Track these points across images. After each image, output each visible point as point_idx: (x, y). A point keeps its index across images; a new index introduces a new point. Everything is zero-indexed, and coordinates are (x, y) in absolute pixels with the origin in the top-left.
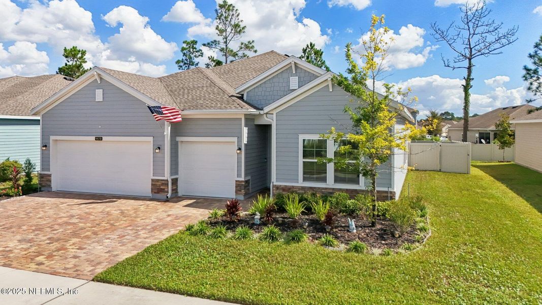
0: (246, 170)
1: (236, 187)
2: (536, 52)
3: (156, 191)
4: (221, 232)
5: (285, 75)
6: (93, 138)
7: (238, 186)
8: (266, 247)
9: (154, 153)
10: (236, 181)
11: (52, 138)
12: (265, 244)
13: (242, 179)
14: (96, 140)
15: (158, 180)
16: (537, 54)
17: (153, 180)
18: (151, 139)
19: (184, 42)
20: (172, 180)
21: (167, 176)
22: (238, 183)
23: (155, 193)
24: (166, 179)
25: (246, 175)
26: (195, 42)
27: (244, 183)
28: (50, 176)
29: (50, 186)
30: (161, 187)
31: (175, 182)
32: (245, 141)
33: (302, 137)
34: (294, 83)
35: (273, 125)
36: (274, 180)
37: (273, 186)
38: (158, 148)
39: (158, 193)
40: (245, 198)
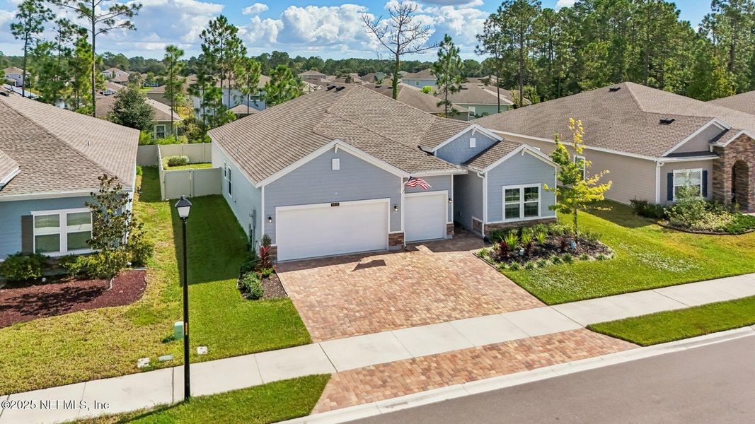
1: (447, 229)
3: (394, 244)
5: (466, 137)
6: (330, 205)
9: (391, 212)
10: (447, 225)
14: (332, 206)
15: (395, 235)
17: (390, 235)
18: (389, 200)
22: (449, 226)
23: (393, 246)
24: (401, 232)
27: (453, 226)
28: (276, 248)
29: (276, 258)
30: (399, 240)
33: (505, 188)
34: (473, 143)
35: (484, 180)
36: (486, 221)
37: (485, 225)
38: (395, 207)
39: (396, 245)
40: (453, 237)
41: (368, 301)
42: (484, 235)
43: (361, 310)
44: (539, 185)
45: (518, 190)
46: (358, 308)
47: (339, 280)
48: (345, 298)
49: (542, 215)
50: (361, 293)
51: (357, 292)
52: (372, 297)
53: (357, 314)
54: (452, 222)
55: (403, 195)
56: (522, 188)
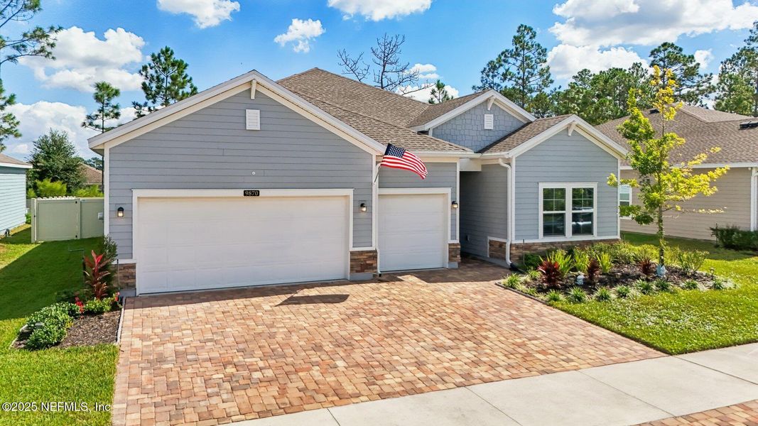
1: (450, 252)
3: (359, 269)
5: (478, 112)
6: (241, 192)
7: (452, 250)
9: (355, 213)
10: (450, 245)
11: (136, 193)
14: (245, 195)
15: (361, 253)
17: (352, 253)
18: (350, 191)
21: (375, 245)
22: (452, 247)
23: (357, 271)
24: (375, 249)
27: (459, 247)
28: (133, 266)
29: (132, 287)
30: (368, 262)
33: (543, 186)
34: (489, 122)
35: (509, 171)
36: (512, 238)
37: (511, 245)
38: (362, 205)
39: (362, 271)
40: (459, 264)
41: (289, 351)
42: (509, 262)
43: (270, 367)
44: (594, 186)
45: (563, 191)
46: (261, 364)
47: (243, 319)
48: (241, 346)
49: (599, 234)
50: (279, 338)
51: (272, 336)
52: (301, 343)
53: (257, 375)
54: (457, 241)
55: (376, 190)
56: (569, 188)
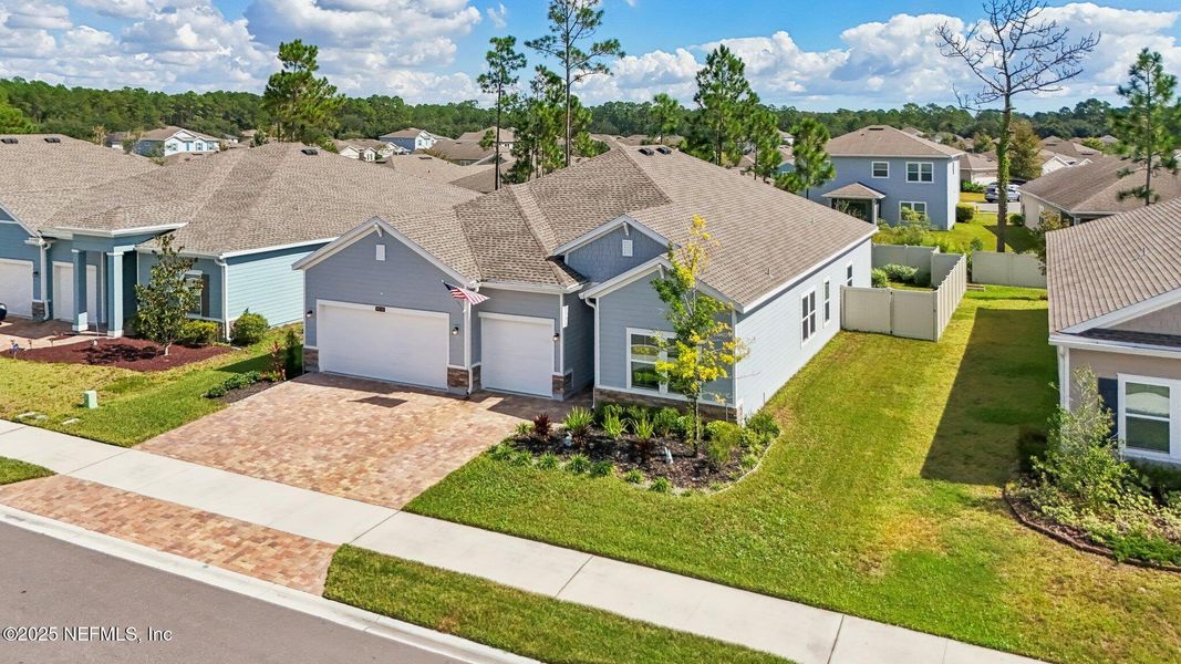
0: (565, 361)
2: (1134, 82)
4: (525, 459)
5: (616, 237)
7: (556, 382)
8: (570, 480)
9: (451, 334)
11: (319, 302)
12: (570, 476)
13: (561, 374)
16: (1135, 87)
18: (447, 316)
19: (491, 41)
20: (474, 369)
21: (467, 365)
22: (555, 379)
23: (452, 388)
24: (465, 368)
25: (565, 369)
26: (511, 40)
28: (316, 352)
29: (317, 366)
31: (477, 371)
32: (564, 323)
33: (630, 331)
34: (627, 249)
35: (595, 311)
36: (598, 382)
37: (598, 390)
38: (456, 329)
39: (457, 387)
40: (564, 399)
42: (594, 406)
